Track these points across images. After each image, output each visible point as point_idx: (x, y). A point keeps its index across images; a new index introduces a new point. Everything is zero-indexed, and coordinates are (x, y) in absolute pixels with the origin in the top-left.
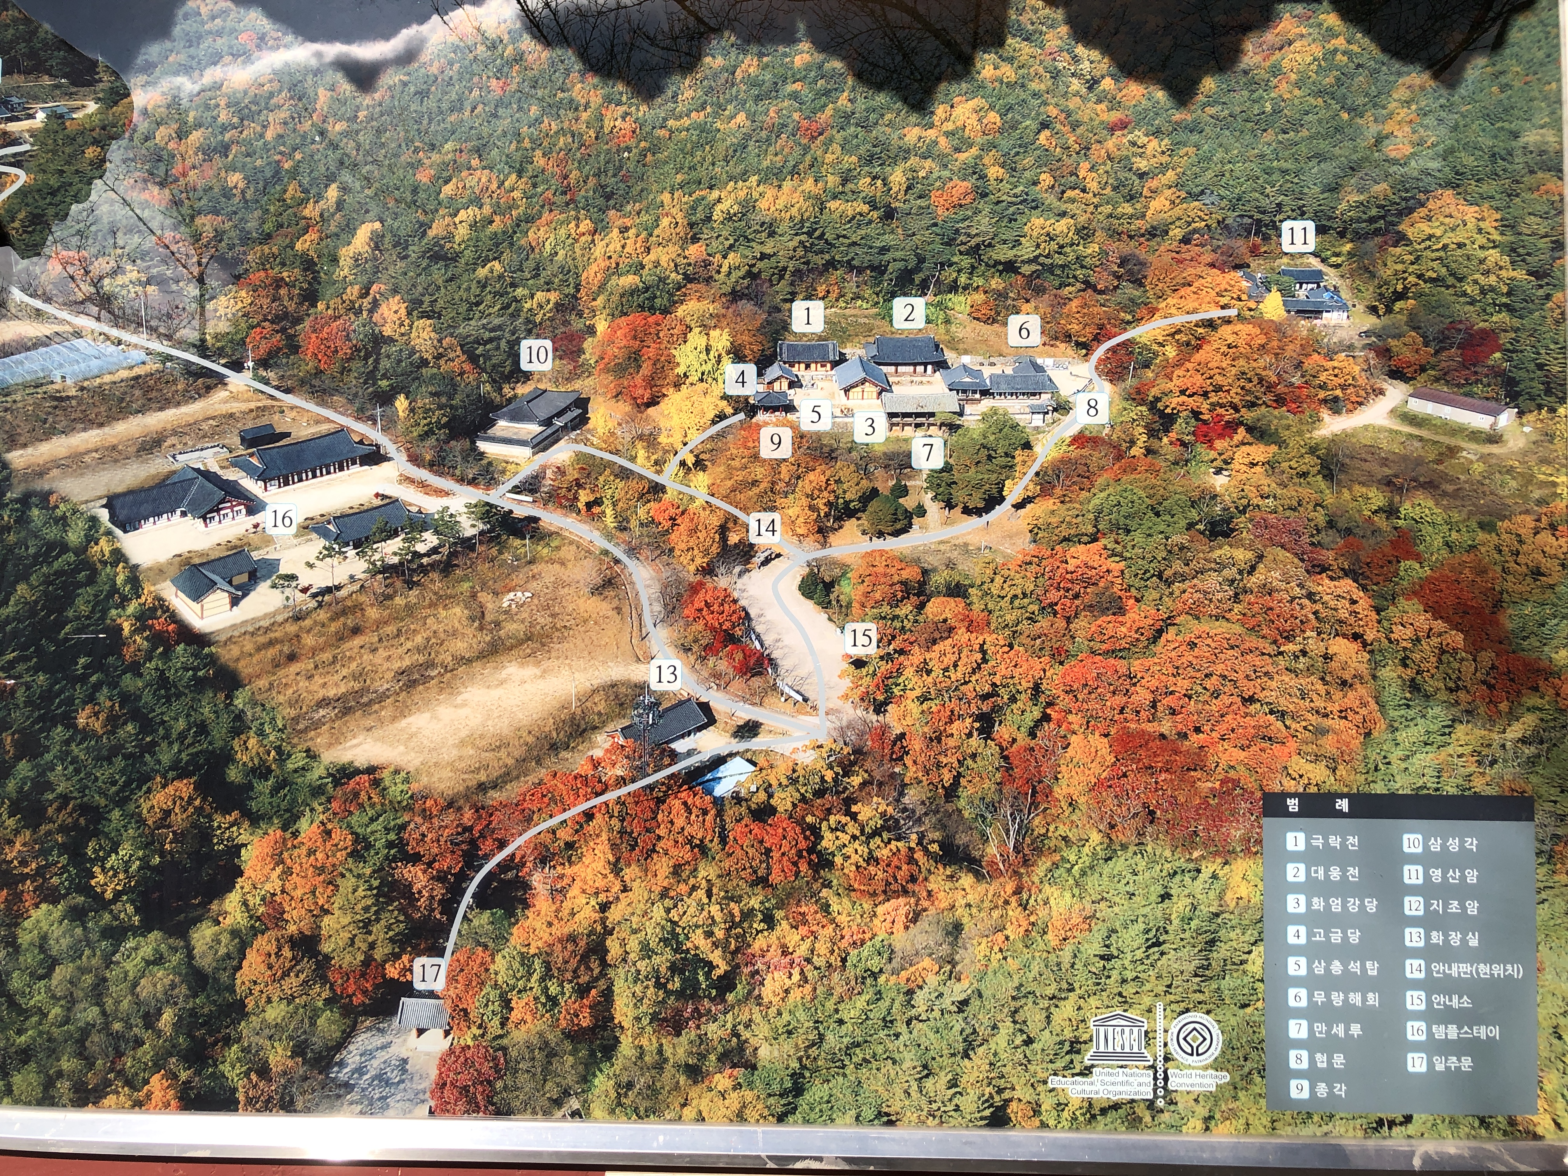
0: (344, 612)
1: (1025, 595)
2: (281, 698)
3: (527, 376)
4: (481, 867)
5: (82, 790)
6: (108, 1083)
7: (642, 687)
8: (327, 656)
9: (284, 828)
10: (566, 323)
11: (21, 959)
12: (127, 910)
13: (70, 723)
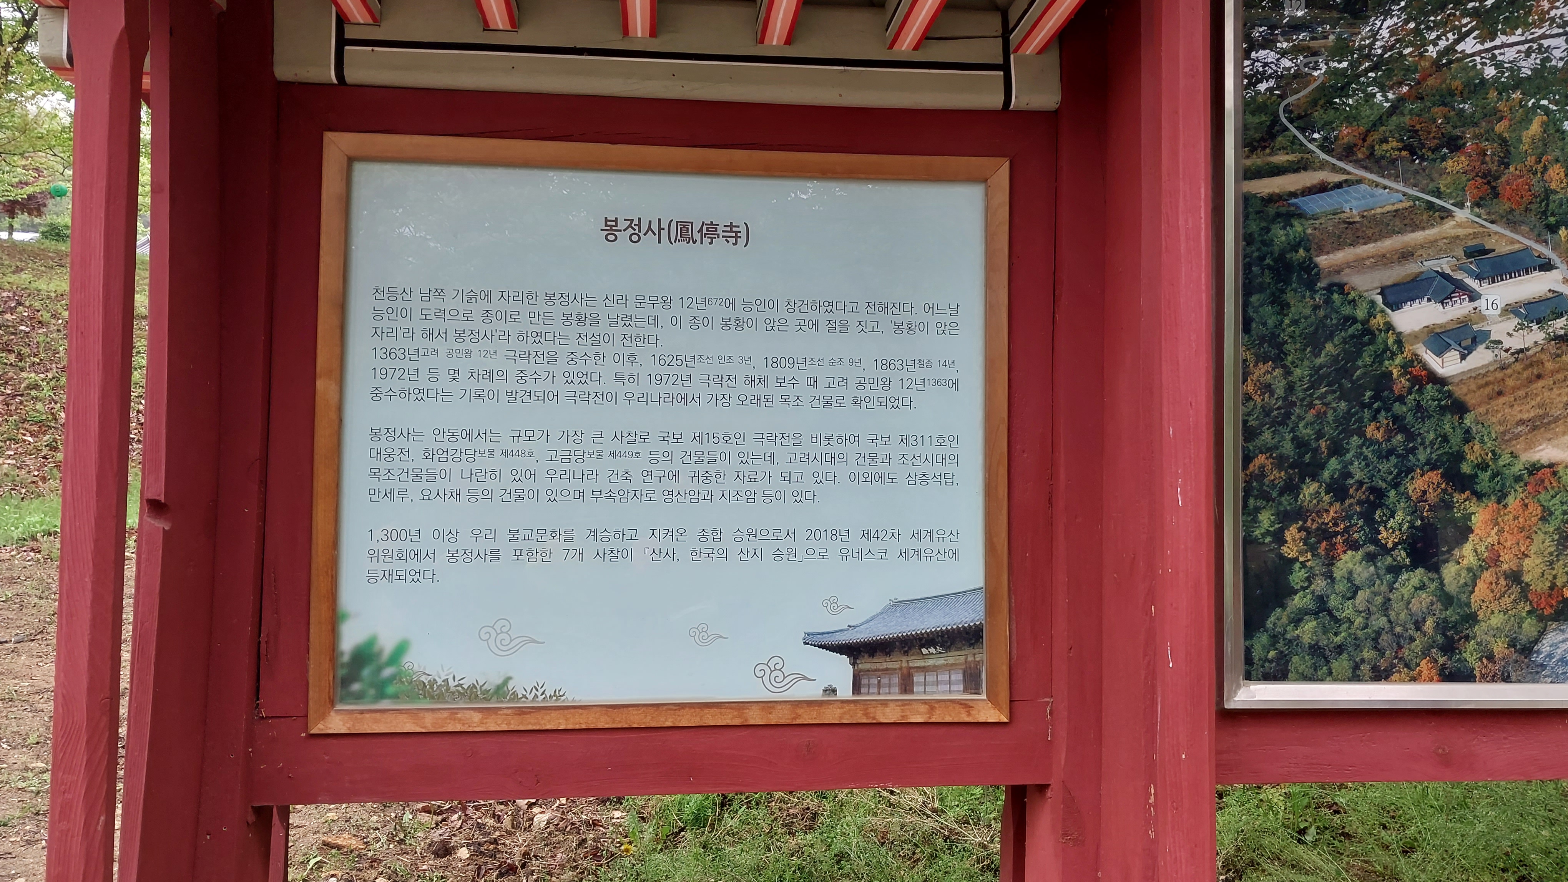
0: (1531, 365)
2: (1494, 420)
5: (1371, 478)
6: (1393, 666)
8: (1521, 393)
9: (1499, 502)
11: (1336, 587)
12: (1401, 555)
13: (1362, 434)
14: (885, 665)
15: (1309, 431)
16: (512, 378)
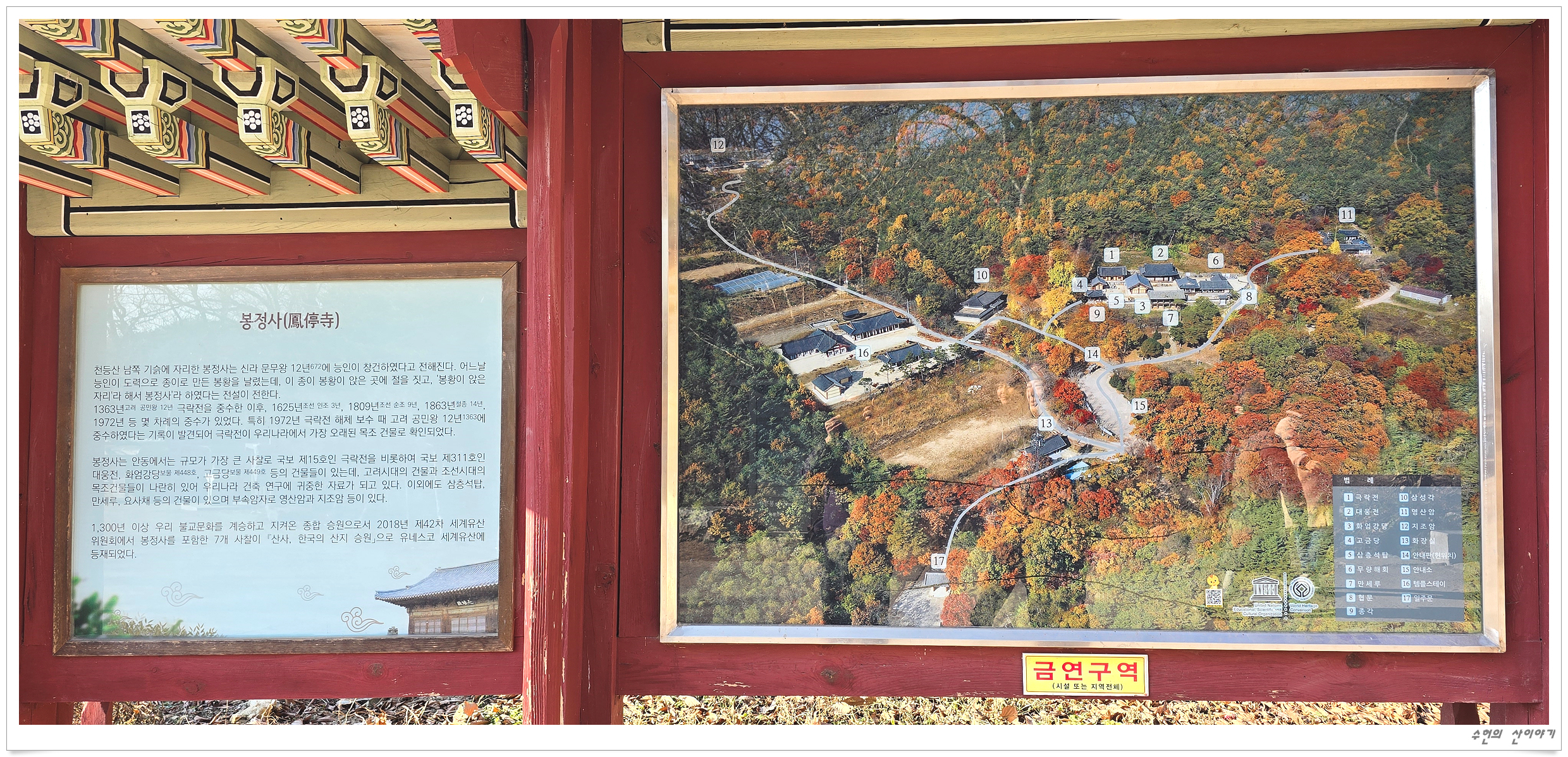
0: (894, 395)
1: (1218, 385)
2: (865, 435)
3: (977, 285)
4: (962, 512)
5: (774, 478)
6: (789, 614)
7: (1035, 429)
8: (886, 415)
9: (869, 495)
10: (996, 260)
11: (748, 556)
12: (796, 534)
13: (767, 447)
14: (431, 613)
15: (728, 446)
16: (182, 422)
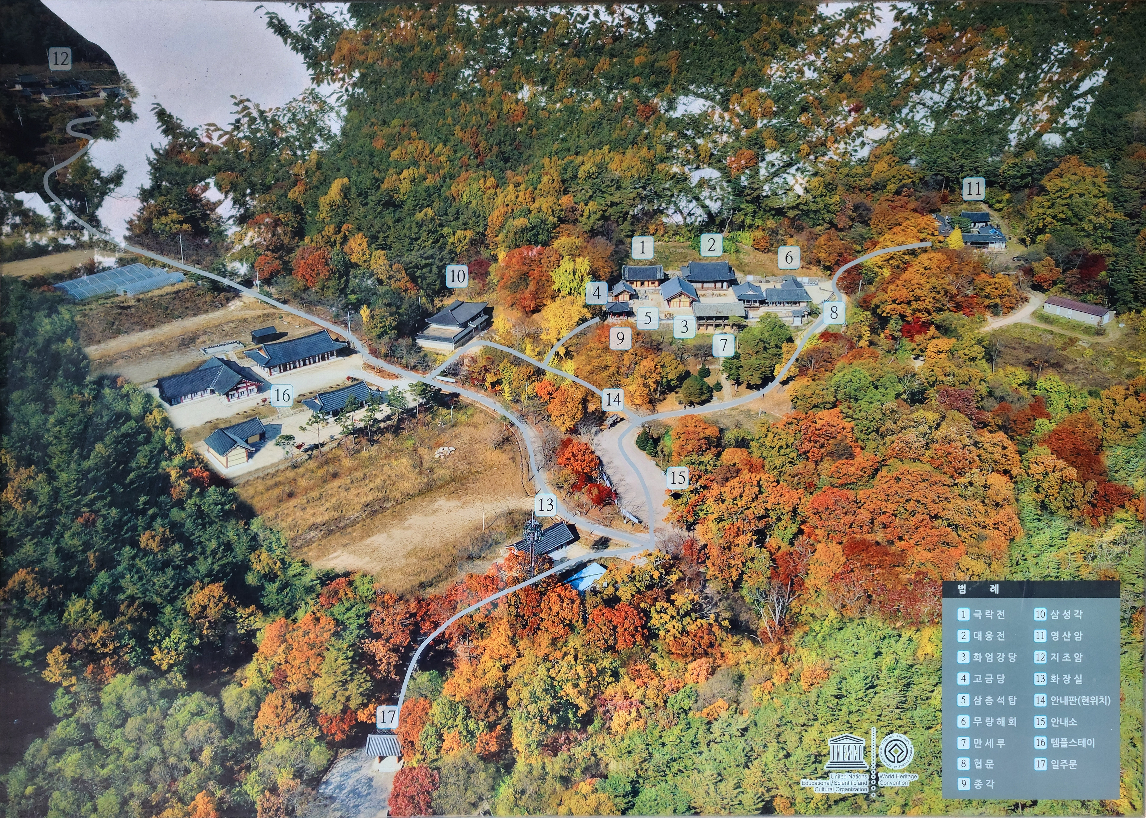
0: (327, 463)
1: (787, 446)
2: (284, 525)
3: (451, 292)
4: (422, 641)
5: (144, 592)
6: (165, 801)
7: (529, 514)
8: (315, 494)
9: (287, 616)
10: (478, 253)
11: (104, 714)
12: (177, 678)
13: (134, 543)
15: (76, 542)
